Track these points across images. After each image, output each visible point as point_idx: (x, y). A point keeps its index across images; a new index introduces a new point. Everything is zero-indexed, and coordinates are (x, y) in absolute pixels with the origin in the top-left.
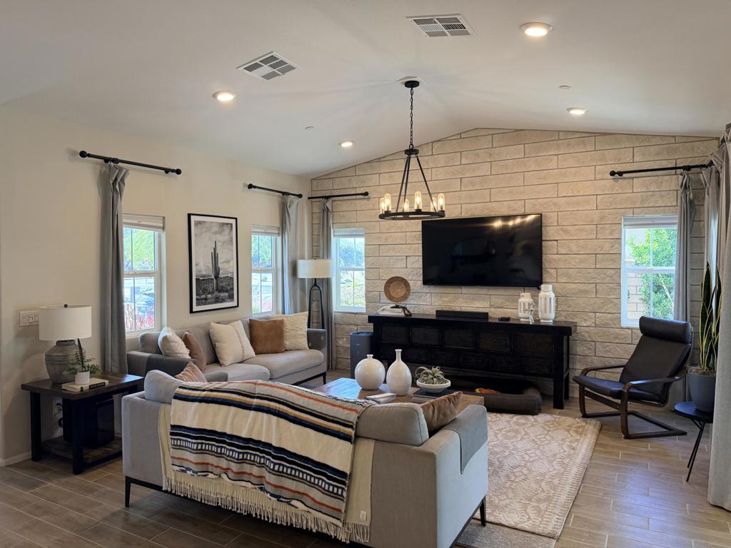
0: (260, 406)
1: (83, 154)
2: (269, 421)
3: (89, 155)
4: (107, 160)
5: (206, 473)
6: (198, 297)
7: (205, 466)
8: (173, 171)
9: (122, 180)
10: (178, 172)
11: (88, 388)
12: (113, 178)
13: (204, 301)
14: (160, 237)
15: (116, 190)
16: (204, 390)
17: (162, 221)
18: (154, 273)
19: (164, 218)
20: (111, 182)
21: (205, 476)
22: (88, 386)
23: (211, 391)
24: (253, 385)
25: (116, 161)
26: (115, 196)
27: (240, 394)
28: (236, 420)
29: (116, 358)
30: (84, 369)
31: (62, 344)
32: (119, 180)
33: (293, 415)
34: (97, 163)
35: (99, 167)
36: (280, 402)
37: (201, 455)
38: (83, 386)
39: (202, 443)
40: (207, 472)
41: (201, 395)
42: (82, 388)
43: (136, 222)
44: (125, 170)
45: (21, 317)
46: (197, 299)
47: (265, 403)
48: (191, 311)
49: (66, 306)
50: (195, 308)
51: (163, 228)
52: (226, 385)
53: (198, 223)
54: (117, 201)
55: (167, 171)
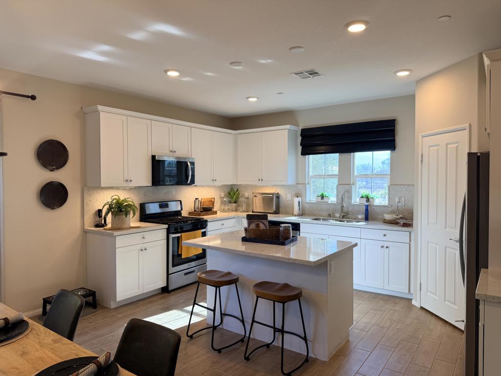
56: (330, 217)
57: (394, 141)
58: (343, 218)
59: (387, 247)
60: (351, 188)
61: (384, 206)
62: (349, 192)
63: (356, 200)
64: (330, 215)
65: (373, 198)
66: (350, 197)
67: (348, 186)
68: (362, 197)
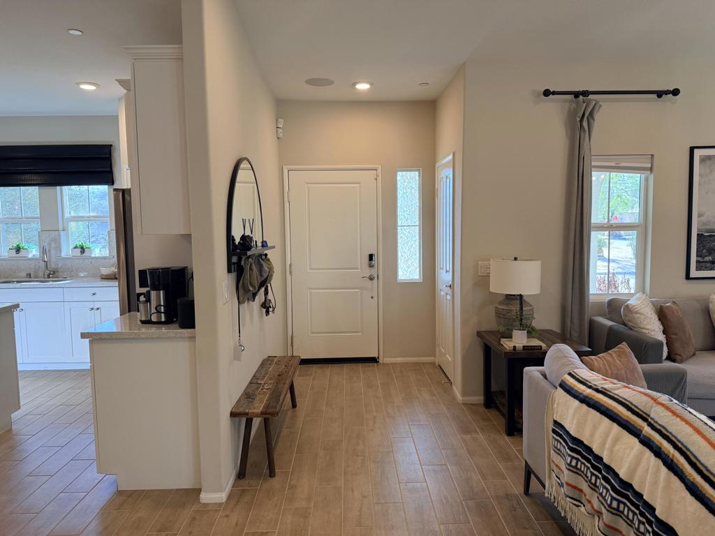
0: (649, 439)
1: (547, 93)
2: (658, 470)
3: (554, 93)
4: (576, 94)
5: (579, 504)
6: (700, 259)
7: (577, 492)
8: (667, 92)
9: (591, 114)
10: (676, 92)
11: (522, 349)
12: (581, 115)
13: (708, 265)
14: (647, 180)
15: (584, 129)
16: (590, 387)
17: (650, 161)
18: (638, 226)
19: (652, 155)
20: (578, 119)
21: (578, 506)
22: (522, 345)
23: (597, 390)
24: (651, 402)
25: (585, 93)
26: (582, 134)
27: (629, 408)
28: (617, 447)
29: (576, 321)
30: (522, 327)
31: (509, 298)
32: (586, 116)
33: (691, 479)
34: (565, 101)
35: (567, 105)
36: (676, 447)
37: (574, 474)
38: (517, 345)
39: (578, 459)
40: (580, 501)
41: (585, 393)
42: (515, 347)
43: (612, 164)
44: (594, 103)
45: (479, 267)
46: (697, 262)
47: (657, 437)
48: (688, 277)
49: (516, 259)
50: (694, 273)
51: (651, 169)
52: (618, 388)
53: (704, 159)
54: (584, 140)
55: (660, 94)
56: (30, 277)
57: (111, 172)
58: (49, 277)
59: (98, 309)
60: (59, 235)
61: (105, 258)
62: (57, 241)
63: (67, 251)
64: (30, 274)
65: (89, 248)
66: (59, 249)
67: (54, 233)
68: (76, 247)
